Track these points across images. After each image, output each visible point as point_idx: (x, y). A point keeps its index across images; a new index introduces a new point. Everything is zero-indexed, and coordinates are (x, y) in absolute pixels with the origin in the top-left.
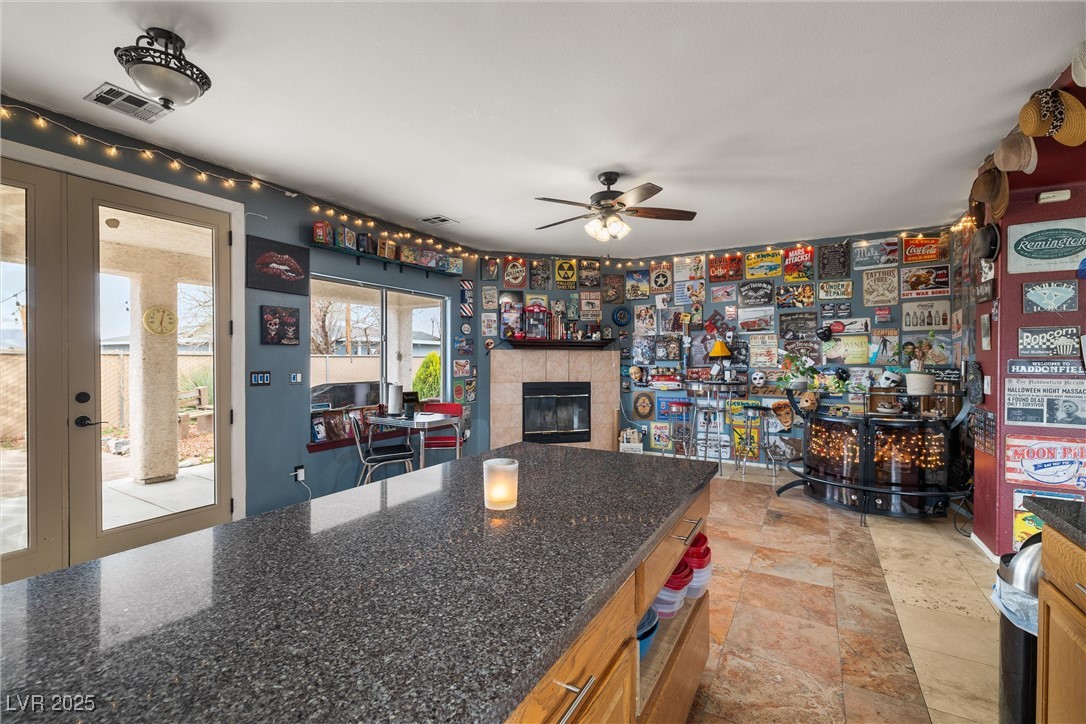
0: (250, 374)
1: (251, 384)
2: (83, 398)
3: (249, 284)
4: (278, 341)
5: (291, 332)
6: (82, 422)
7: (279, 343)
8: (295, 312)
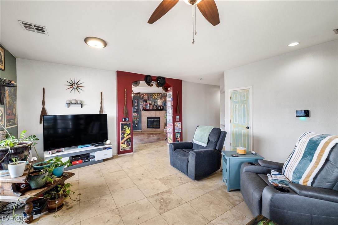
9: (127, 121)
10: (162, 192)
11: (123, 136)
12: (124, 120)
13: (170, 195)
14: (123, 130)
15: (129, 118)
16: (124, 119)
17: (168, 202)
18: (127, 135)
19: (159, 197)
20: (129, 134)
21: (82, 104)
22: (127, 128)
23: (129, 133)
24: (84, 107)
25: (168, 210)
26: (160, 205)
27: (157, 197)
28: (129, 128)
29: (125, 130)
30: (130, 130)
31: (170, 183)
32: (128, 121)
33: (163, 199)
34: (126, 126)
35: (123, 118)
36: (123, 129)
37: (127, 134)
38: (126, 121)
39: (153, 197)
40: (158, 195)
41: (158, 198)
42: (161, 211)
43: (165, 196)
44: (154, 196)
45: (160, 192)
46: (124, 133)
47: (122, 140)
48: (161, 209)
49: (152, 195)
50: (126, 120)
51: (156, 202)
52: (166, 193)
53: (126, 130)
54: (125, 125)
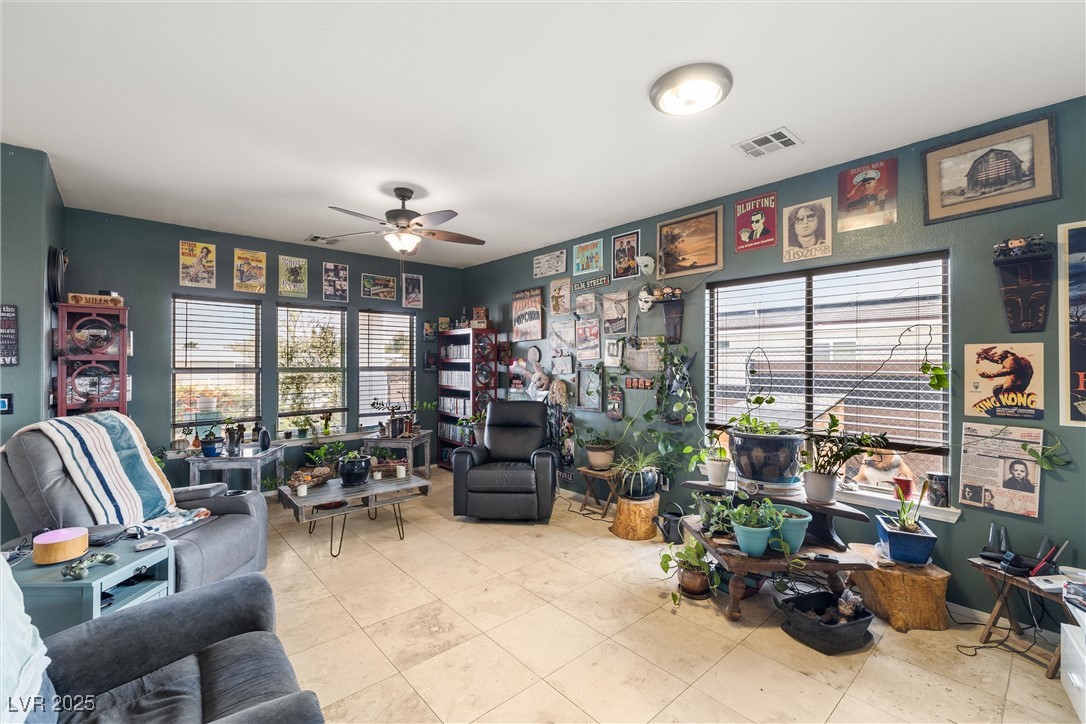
10: (431, 655)
13: (407, 646)
17: (417, 627)
19: (445, 637)
25: (421, 607)
26: (441, 617)
27: (451, 636)
31: (393, 708)
33: (432, 634)
39: (464, 638)
40: (448, 646)
41: (446, 635)
42: (438, 605)
43: (423, 643)
44: (461, 640)
45: (441, 656)
48: (440, 610)
49: (468, 643)
51: (451, 625)
52: (417, 655)
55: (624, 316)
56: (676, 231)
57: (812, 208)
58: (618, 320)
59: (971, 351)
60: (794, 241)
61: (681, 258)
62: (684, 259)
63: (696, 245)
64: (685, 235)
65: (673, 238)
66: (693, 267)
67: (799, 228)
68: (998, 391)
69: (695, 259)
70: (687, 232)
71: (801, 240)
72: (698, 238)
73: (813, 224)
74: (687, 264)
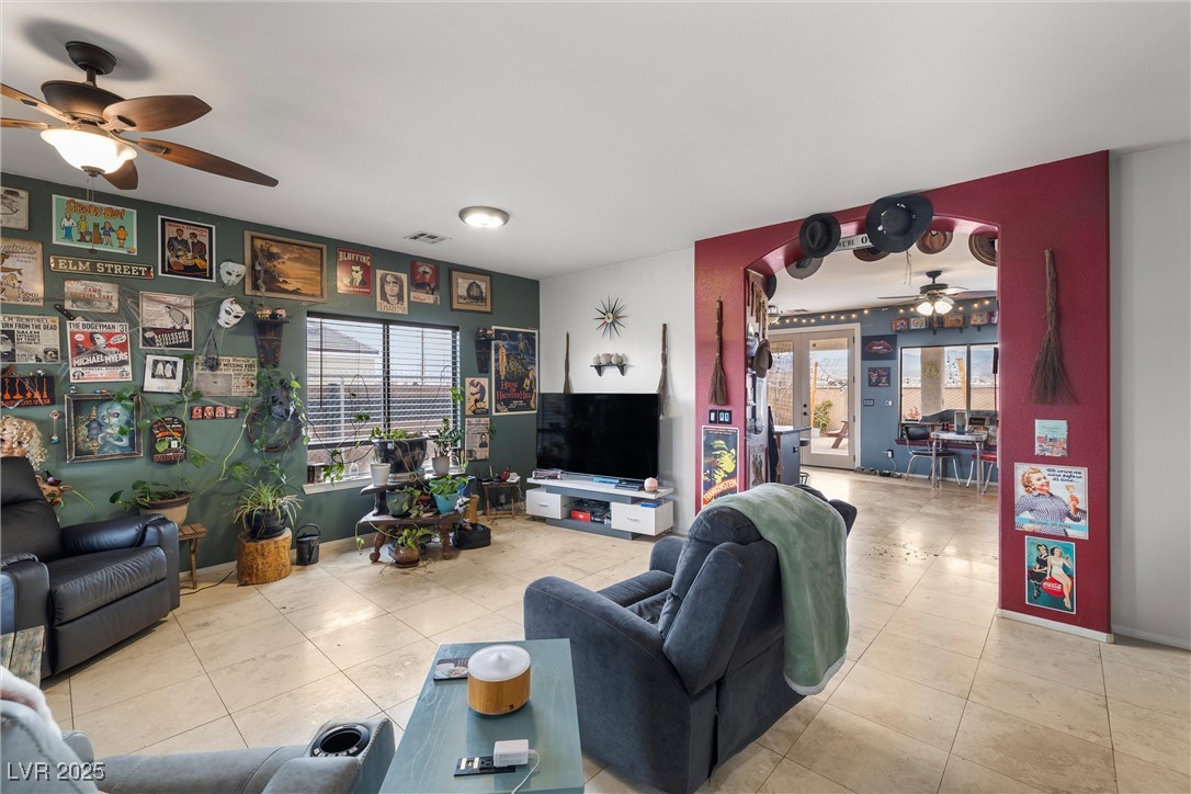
0: (864, 400)
1: (864, 405)
2: (805, 406)
3: (863, 358)
4: (876, 385)
5: (884, 380)
6: (805, 414)
7: (877, 385)
8: (887, 370)
9: (724, 422)
11: (710, 476)
12: (713, 419)
14: (711, 455)
15: (730, 412)
16: (713, 415)
18: (723, 475)
20: (731, 475)
21: (622, 368)
22: (724, 449)
23: (730, 470)
24: (629, 372)
28: (733, 451)
29: (716, 456)
30: (735, 458)
32: (730, 423)
34: (721, 442)
35: (711, 411)
36: (709, 448)
37: (725, 472)
38: (720, 422)
46: (713, 467)
47: (706, 489)
50: (722, 419)
53: (720, 456)
54: (719, 437)
55: (187, 327)
56: (275, 250)
57: (396, 277)
58: (173, 330)
59: (468, 380)
60: (384, 296)
61: (281, 280)
62: (285, 282)
63: (299, 272)
64: (286, 257)
65: (272, 257)
66: (296, 292)
67: (388, 288)
68: (476, 401)
69: (299, 286)
70: (288, 256)
71: (389, 298)
72: (302, 266)
73: (396, 289)
74: (290, 288)
